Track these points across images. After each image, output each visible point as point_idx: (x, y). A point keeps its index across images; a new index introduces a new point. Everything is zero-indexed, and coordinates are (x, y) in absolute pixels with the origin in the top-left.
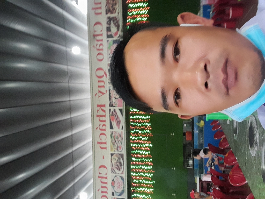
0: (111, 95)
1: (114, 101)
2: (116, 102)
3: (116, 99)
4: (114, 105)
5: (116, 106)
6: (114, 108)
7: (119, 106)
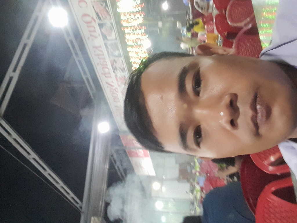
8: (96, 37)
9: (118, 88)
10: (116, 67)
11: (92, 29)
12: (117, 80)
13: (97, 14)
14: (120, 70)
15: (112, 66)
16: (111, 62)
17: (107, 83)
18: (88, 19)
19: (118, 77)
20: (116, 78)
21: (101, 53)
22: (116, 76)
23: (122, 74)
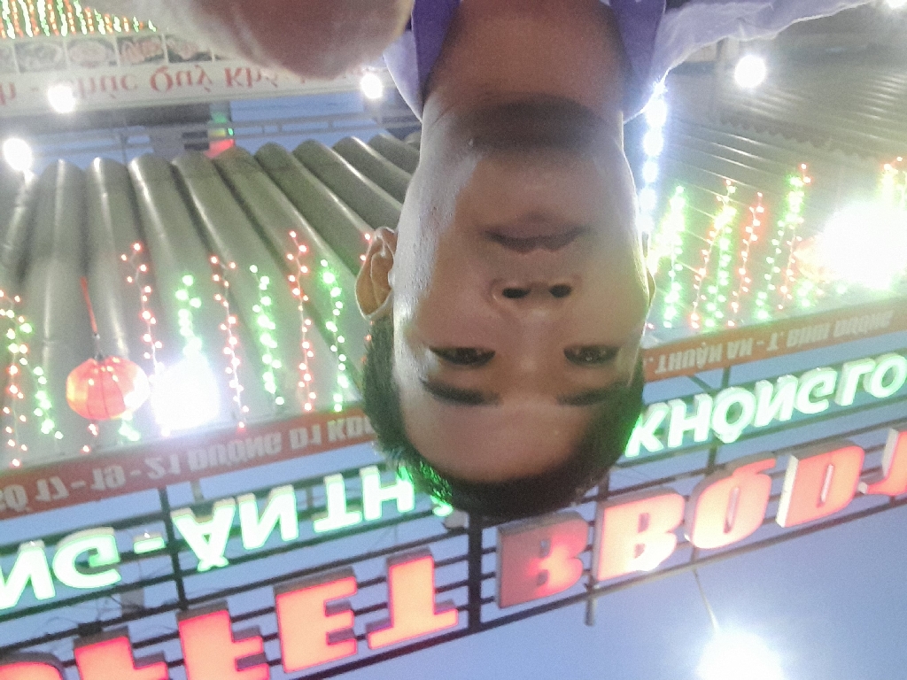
8: (203, 74)
11: (184, 78)
13: (150, 60)
18: (161, 80)
21: (244, 73)
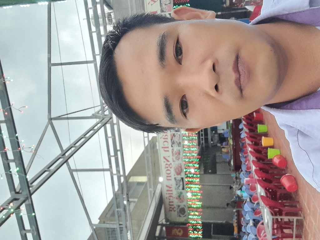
0: (162, 2)
1: (164, 7)
2: (166, 8)
3: (166, 6)
4: (164, 11)
5: (166, 11)
6: (165, 13)
7: (169, 11)
9: (173, 163)
10: (174, 141)
12: (173, 155)
14: (177, 145)
15: (172, 140)
16: (171, 136)
17: (164, 158)
19: (174, 152)
20: (173, 152)
22: (173, 150)
23: (179, 148)
